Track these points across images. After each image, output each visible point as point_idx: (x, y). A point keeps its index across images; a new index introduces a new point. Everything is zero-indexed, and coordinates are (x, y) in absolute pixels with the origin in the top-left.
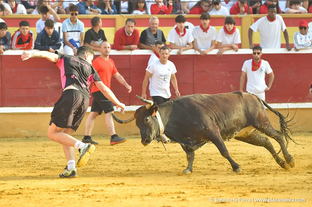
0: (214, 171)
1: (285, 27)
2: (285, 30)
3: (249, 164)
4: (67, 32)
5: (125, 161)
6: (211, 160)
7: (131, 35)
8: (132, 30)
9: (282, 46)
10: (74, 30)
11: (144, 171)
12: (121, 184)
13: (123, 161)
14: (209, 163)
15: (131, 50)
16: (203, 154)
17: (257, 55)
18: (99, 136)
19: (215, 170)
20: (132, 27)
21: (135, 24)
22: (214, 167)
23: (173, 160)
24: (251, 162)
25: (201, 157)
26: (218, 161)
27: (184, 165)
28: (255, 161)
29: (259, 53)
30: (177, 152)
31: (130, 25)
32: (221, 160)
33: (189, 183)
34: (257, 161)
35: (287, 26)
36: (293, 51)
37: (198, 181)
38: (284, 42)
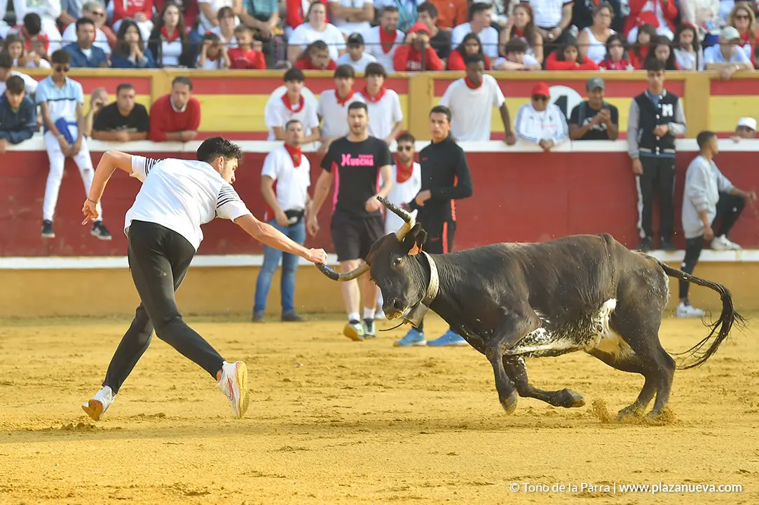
0: (348, 390)
1: (501, 99)
2: (504, 104)
3: (419, 375)
4: (48, 100)
5: (168, 369)
6: (343, 367)
7: (183, 109)
8: (184, 99)
9: (494, 136)
10: (63, 97)
11: (205, 389)
12: (156, 415)
13: (163, 369)
14: (339, 374)
15: (184, 141)
16: (328, 355)
17: (405, 151)
18: (115, 317)
19: (350, 388)
20: (184, 93)
21: (191, 88)
22: (349, 382)
23: (266, 367)
24: (424, 371)
25: (322, 361)
26: (358, 371)
27: (287, 378)
28: (431, 369)
29: (408, 148)
30: (275, 352)
31: (180, 90)
32: (364, 369)
33: (297, 414)
34: (438, 369)
35: (505, 95)
36: (518, 148)
37: (316, 410)
38: (501, 128)
